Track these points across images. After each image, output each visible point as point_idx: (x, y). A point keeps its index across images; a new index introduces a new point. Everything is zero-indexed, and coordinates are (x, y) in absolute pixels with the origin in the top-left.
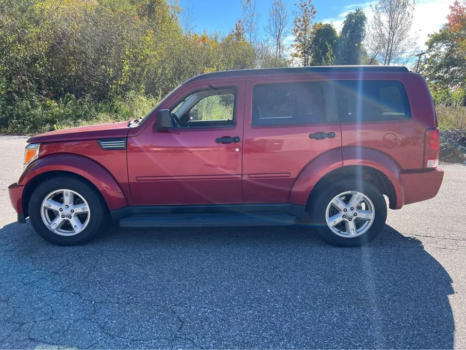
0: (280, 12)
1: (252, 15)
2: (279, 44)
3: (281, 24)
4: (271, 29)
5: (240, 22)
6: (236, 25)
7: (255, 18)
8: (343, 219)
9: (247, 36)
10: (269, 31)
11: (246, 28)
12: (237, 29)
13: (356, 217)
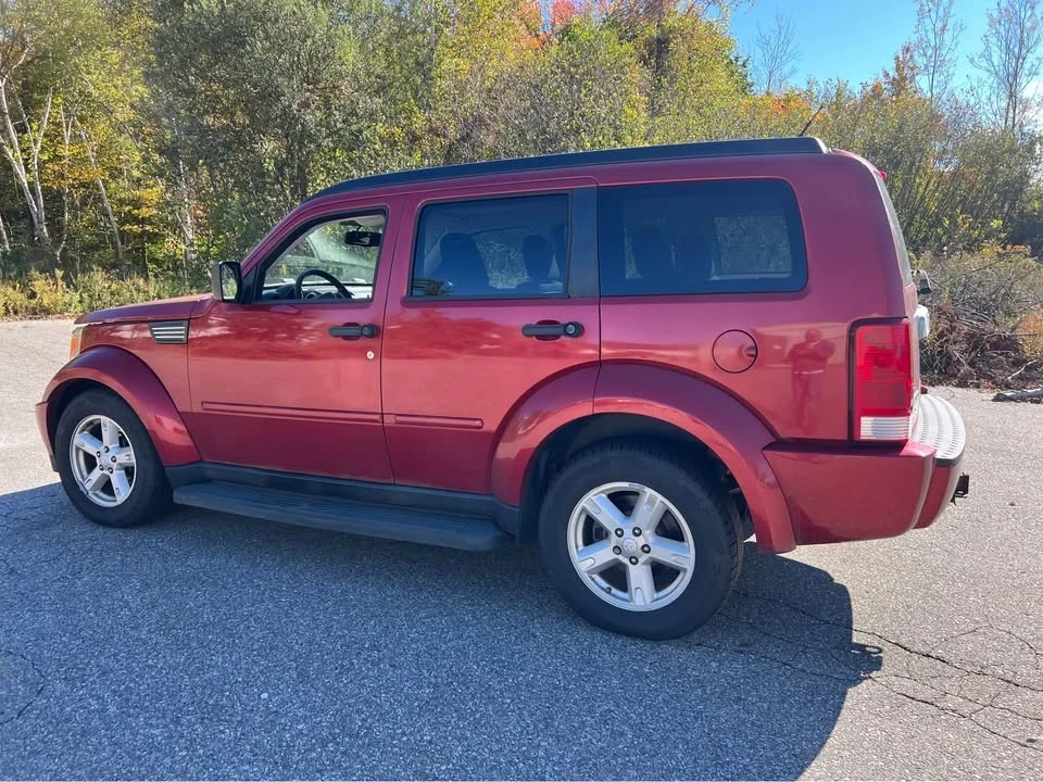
0: (1023, 14)
1: (943, 29)
2: (1012, 95)
3: (1022, 43)
4: (989, 59)
5: (908, 50)
6: (897, 58)
7: (947, 36)
8: (615, 556)
9: (923, 82)
10: (985, 64)
11: (920, 61)
12: (898, 69)
13: (649, 555)
